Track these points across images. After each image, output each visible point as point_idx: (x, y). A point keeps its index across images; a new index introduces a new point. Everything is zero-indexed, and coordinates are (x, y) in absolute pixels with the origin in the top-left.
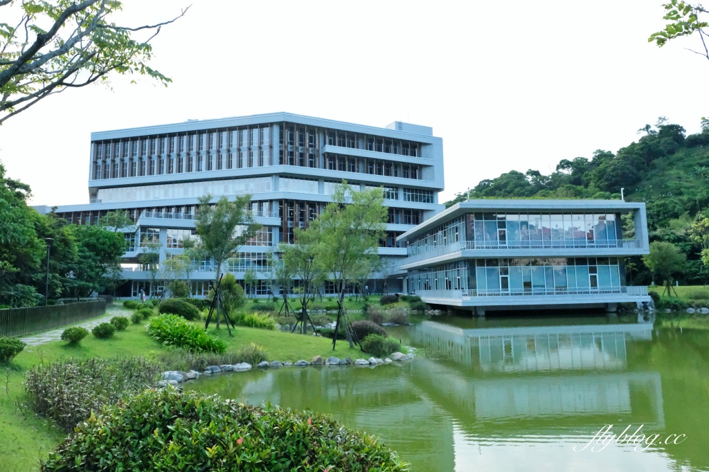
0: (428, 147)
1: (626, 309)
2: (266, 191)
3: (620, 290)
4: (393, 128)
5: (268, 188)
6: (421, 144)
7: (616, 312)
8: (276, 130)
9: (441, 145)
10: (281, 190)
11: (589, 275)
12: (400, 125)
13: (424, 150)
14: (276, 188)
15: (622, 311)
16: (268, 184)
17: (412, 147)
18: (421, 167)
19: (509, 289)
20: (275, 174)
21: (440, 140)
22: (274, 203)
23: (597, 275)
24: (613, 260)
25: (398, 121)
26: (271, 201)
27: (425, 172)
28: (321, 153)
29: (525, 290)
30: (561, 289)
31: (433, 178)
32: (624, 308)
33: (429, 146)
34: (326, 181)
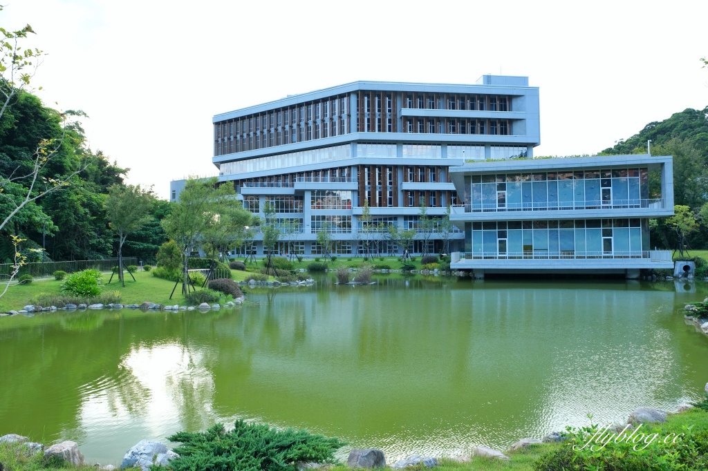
0: (519, 99)
1: (658, 275)
2: (347, 158)
3: (642, 255)
4: (481, 82)
5: (348, 155)
6: (511, 97)
7: (639, 279)
8: (354, 99)
9: (538, 96)
10: (359, 156)
11: (603, 238)
12: (488, 79)
13: (515, 103)
14: (354, 154)
15: (652, 278)
16: (348, 151)
17: (503, 101)
18: (511, 121)
19: (507, 252)
20: (353, 141)
21: (536, 90)
22: (352, 169)
23: (612, 238)
24: (635, 222)
25: (486, 74)
26: (350, 167)
27: (516, 127)
28: (398, 117)
29: (525, 254)
30: (569, 253)
31: (525, 132)
32: (656, 274)
33: (522, 98)
34: (404, 144)
